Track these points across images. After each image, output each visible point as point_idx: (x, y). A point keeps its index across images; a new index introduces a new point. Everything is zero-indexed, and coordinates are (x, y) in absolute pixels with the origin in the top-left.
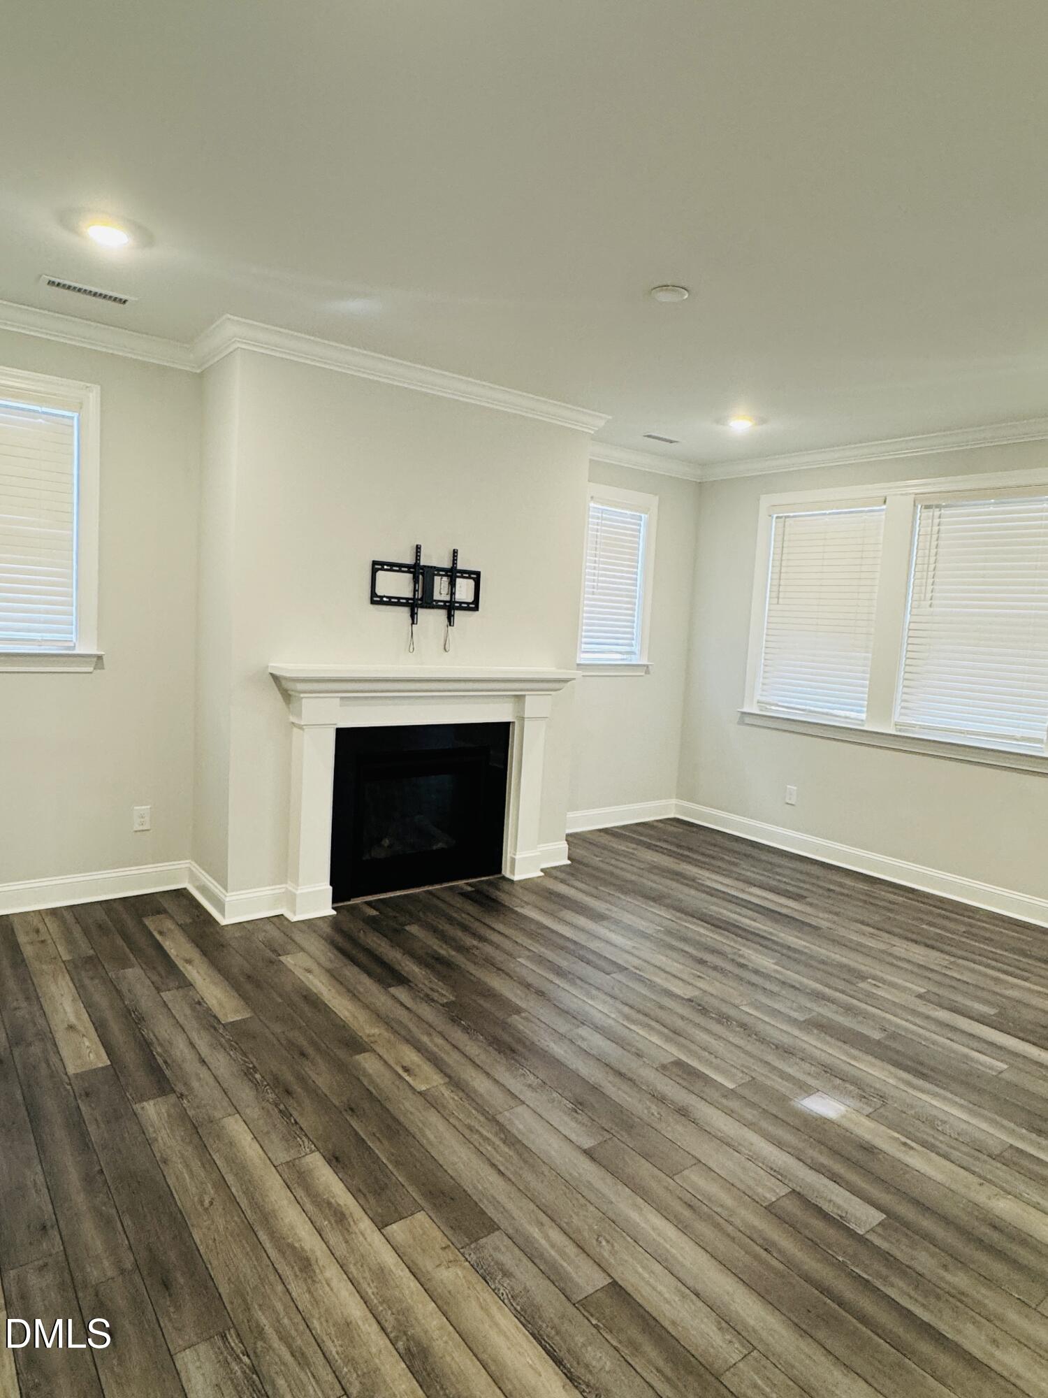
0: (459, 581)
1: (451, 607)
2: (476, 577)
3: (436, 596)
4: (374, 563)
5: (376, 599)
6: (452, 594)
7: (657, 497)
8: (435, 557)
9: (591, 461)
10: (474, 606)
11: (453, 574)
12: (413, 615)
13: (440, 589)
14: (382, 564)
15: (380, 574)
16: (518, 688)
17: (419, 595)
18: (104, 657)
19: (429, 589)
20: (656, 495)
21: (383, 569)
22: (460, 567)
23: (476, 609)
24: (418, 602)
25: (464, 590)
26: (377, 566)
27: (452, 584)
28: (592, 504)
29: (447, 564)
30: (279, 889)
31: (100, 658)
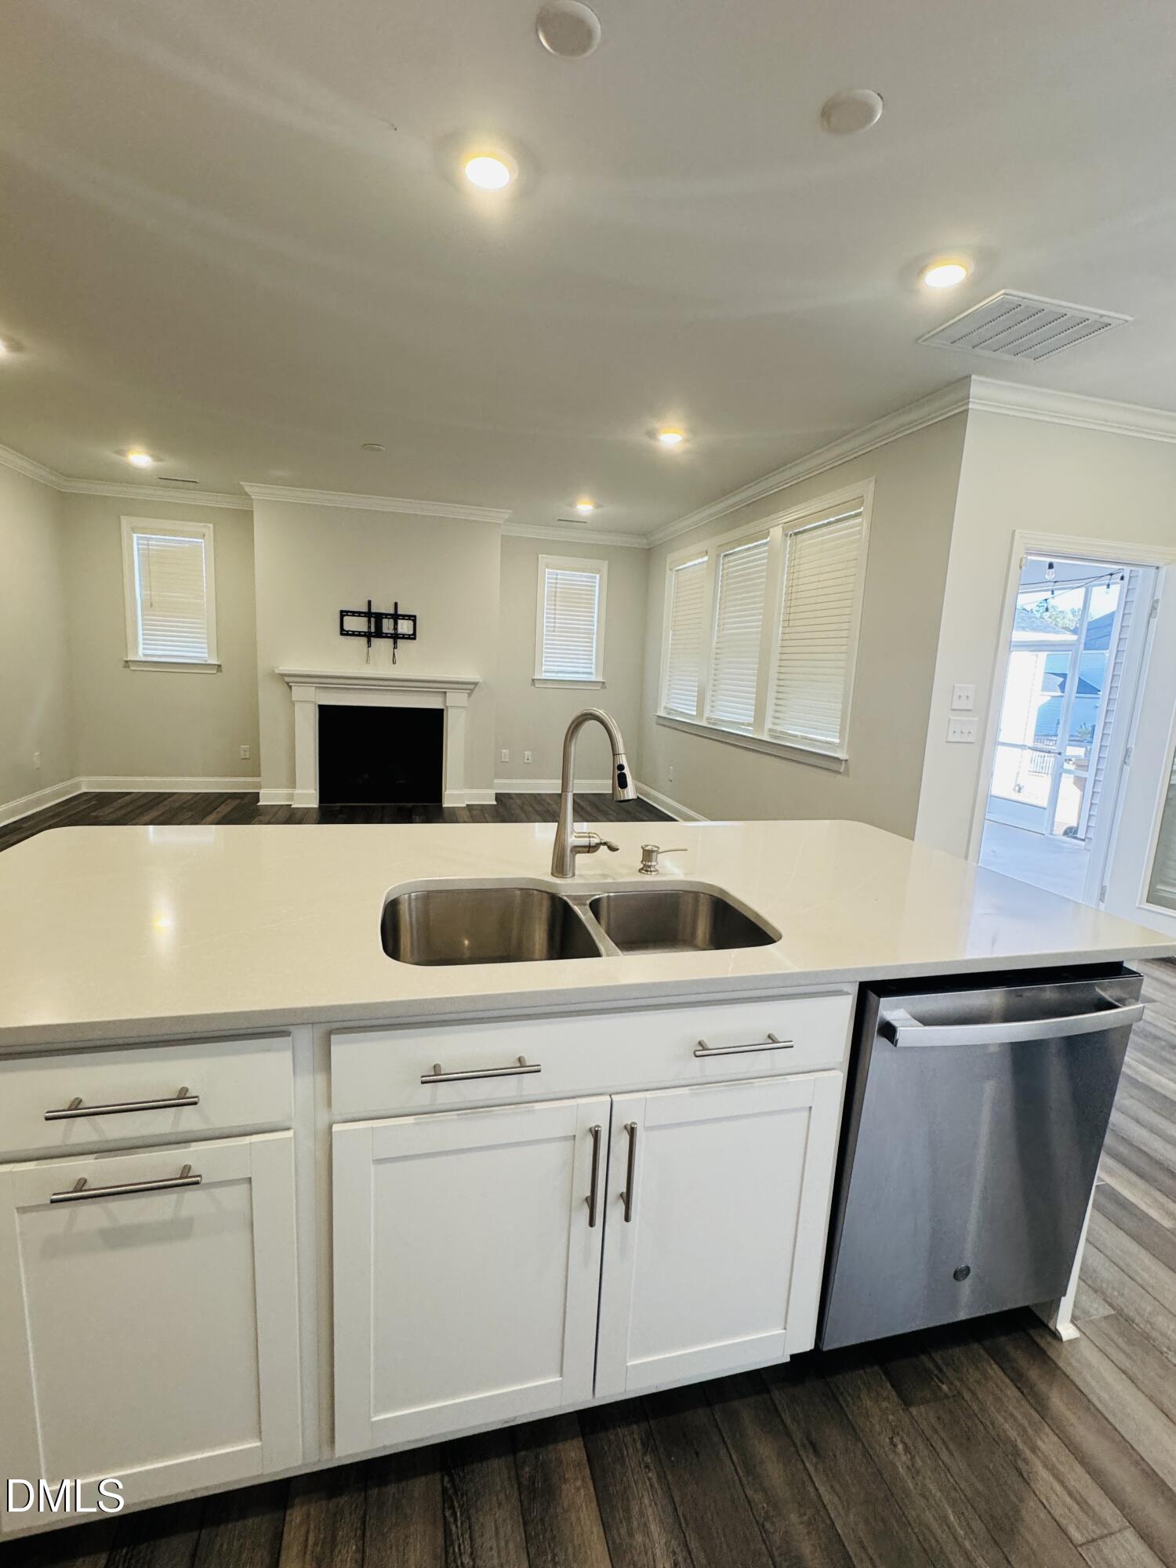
0: (400, 622)
1: (396, 637)
2: (413, 618)
3: (385, 630)
4: (342, 612)
5: (344, 632)
6: (395, 628)
7: (607, 562)
8: (382, 606)
9: (502, 535)
10: (412, 637)
11: (396, 617)
12: (369, 642)
13: (387, 626)
14: (347, 612)
15: (346, 618)
16: (442, 687)
17: (373, 630)
18: (222, 666)
19: (379, 626)
20: (605, 560)
21: (347, 615)
22: (399, 613)
23: (414, 639)
24: (374, 633)
25: (404, 627)
26: (343, 614)
27: (396, 624)
28: (547, 570)
29: (392, 611)
30: (290, 791)
31: (219, 666)
